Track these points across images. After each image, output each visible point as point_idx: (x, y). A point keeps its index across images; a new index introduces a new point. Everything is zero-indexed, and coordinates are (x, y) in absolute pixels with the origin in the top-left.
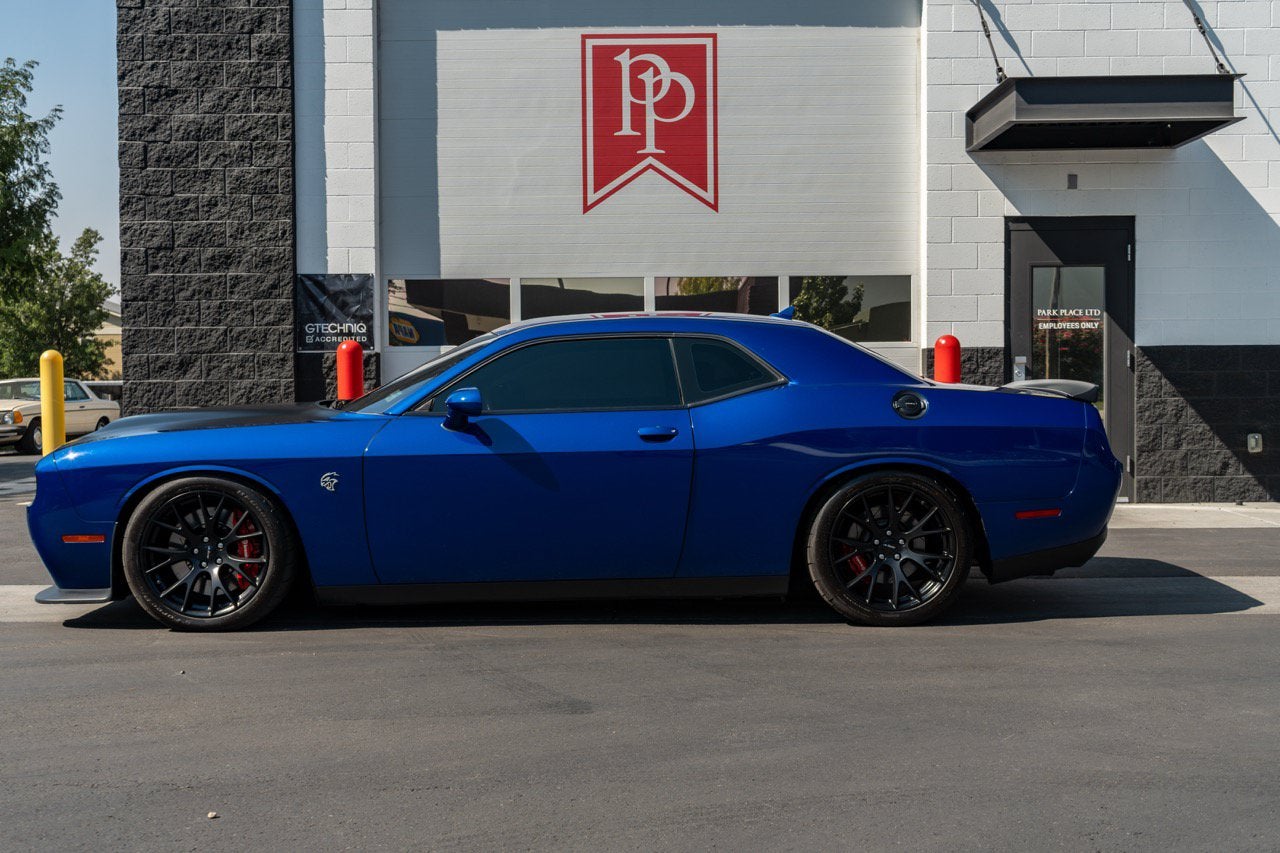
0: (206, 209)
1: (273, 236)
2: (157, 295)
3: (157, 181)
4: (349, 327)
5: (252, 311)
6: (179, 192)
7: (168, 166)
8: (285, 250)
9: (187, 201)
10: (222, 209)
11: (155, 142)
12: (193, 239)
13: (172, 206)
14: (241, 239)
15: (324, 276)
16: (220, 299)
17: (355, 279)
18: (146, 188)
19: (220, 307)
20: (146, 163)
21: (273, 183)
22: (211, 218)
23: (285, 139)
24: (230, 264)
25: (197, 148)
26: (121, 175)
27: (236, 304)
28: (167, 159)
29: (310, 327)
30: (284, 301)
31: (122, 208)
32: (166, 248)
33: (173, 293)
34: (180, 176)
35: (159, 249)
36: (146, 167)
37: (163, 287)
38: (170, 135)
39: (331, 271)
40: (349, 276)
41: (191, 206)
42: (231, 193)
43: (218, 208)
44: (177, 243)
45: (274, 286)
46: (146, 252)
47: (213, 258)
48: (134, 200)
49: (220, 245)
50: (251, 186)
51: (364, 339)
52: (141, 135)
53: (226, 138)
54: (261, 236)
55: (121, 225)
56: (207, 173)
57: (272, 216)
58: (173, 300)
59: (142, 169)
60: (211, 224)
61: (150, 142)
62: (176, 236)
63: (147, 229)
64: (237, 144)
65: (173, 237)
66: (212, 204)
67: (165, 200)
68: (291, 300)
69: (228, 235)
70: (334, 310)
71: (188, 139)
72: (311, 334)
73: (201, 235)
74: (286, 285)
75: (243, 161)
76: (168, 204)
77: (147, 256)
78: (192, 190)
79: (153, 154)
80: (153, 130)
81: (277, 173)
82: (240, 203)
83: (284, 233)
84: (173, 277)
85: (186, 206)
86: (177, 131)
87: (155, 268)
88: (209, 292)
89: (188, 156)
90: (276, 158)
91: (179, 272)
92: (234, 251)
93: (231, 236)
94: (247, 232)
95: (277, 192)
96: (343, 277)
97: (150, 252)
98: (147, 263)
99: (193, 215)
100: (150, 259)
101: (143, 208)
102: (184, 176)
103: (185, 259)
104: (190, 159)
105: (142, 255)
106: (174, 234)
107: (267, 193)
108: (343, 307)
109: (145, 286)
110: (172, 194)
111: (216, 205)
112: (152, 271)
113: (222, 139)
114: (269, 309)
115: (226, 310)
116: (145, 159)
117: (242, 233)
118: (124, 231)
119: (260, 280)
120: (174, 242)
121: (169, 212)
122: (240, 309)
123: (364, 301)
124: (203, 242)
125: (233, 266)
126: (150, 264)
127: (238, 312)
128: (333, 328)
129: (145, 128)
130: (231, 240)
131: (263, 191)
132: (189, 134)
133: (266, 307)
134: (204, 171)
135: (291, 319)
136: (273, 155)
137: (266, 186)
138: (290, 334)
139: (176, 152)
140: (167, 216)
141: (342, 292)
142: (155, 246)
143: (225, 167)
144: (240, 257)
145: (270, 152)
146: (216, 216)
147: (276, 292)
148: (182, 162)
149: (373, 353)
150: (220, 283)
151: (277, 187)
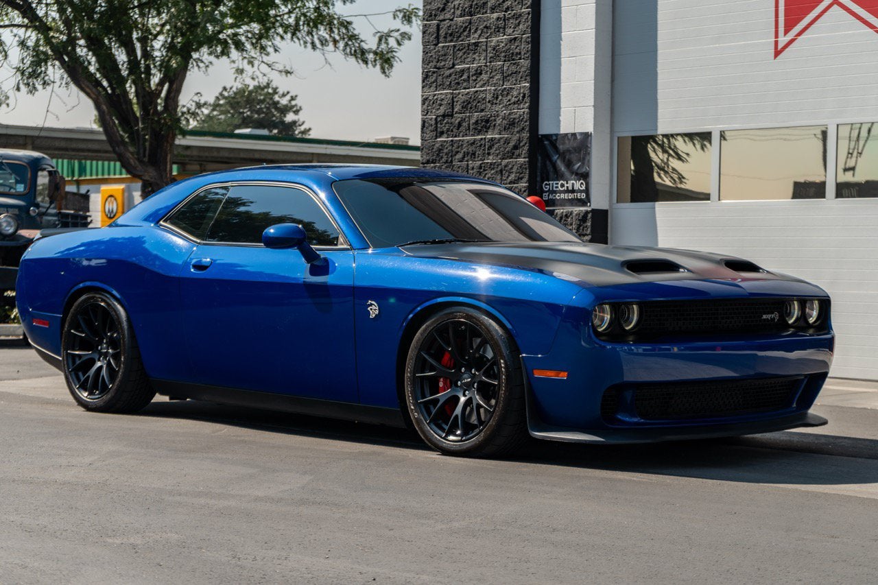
0: (474, 78)
1: (516, 99)
2: (442, 158)
3: (445, 55)
4: (573, 184)
5: (501, 171)
6: (458, 64)
7: (451, 41)
8: (524, 113)
9: (463, 71)
10: (484, 77)
11: (444, 20)
12: (466, 106)
13: (453, 77)
14: (496, 104)
15: (557, 135)
16: (481, 160)
17: (579, 137)
18: (437, 62)
19: (480, 168)
20: (438, 40)
21: (517, 50)
22: (477, 86)
23: (527, 8)
24: (489, 128)
25: (470, 23)
26: (424, 52)
27: (491, 164)
28: (451, 35)
29: (546, 184)
30: (521, 160)
31: (423, 81)
32: (448, 115)
33: (451, 156)
34: (459, 50)
35: (444, 116)
36: (438, 43)
37: (445, 151)
38: (454, 13)
39: (563, 131)
40: (574, 135)
41: (465, 77)
42: (490, 62)
43: (481, 77)
44: (456, 110)
45: (516, 147)
46: (436, 119)
47: (476, 123)
48: (430, 74)
49: (482, 111)
50: (503, 54)
51: (583, 196)
52: (435, 15)
53: (488, 12)
54: (509, 100)
55: (423, 96)
56: (476, 44)
57: (516, 80)
58: (452, 161)
59: (436, 45)
60: (477, 91)
61: (441, 21)
62: (455, 103)
63: (437, 99)
64: (495, 15)
65: (453, 105)
66: (479, 73)
67: (448, 73)
68: (527, 159)
69: (487, 100)
70: (563, 168)
71: (464, 16)
72: (546, 192)
73: (470, 103)
74: (524, 146)
75: (498, 31)
76: (450, 75)
77: (436, 123)
78: (467, 60)
79: (442, 32)
80: (443, 9)
81: (521, 41)
82: (496, 71)
83: (524, 97)
84: (452, 141)
85: (461, 76)
86: (458, 9)
87: (442, 133)
88: (474, 154)
89: (464, 31)
90: (521, 26)
91: (456, 136)
92: (491, 116)
93: (489, 102)
94: (500, 97)
95: (520, 59)
96: (569, 136)
97: (439, 119)
98: (436, 130)
99: (465, 84)
100: (439, 126)
101: (436, 81)
102: (462, 49)
103: (460, 125)
104: (465, 33)
105: (433, 122)
106: (453, 102)
107: (513, 60)
108: (569, 165)
109: (434, 150)
110: (454, 65)
111: (481, 74)
112: (440, 137)
113: (486, 12)
114: (512, 168)
115: (484, 170)
116: (438, 37)
117: (497, 98)
118: (424, 101)
119: (507, 141)
120: (453, 109)
121: (451, 82)
122: (493, 169)
123: (584, 159)
124: (471, 108)
125: (490, 130)
126: (439, 130)
127: (492, 172)
128: (562, 186)
129: (439, 8)
130: (489, 105)
131: (511, 57)
132: (464, 10)
133: (510, 166)
134: (474, 43)
135: (527, 177)
136: (519, 24)
137: (513, 53)
138: (525, 191)
139: (456, 28)
140: (450, 86)
141: (568, 151)
142: (441, 114)
143: (487, 38)
144: (495, 120)
145: (517, 21)
146: (482, 82)
147: (517, 152)
148: (460, 36)
149: (589, 209)
150: (481, 146)
151: (520, 53)
